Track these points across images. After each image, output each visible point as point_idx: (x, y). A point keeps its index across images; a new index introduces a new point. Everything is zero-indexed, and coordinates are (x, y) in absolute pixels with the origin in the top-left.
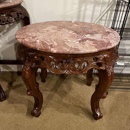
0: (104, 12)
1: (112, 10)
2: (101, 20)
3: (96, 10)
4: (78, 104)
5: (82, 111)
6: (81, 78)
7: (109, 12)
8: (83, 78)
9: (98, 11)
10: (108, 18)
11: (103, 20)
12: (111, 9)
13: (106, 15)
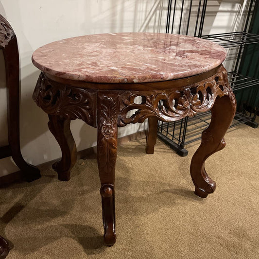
0: (151, 13)
1: (162, 9)
2: (148, 28)
3: (139, 9)
4: (160, 188)
5: (175, 195)
6: (128, 146)
7: (158, 12)
8: (133, 146)
9: (142, 11)
10: (157, 24)
11: (151, 27)
12: (159, 6)
13: (154, 17)
